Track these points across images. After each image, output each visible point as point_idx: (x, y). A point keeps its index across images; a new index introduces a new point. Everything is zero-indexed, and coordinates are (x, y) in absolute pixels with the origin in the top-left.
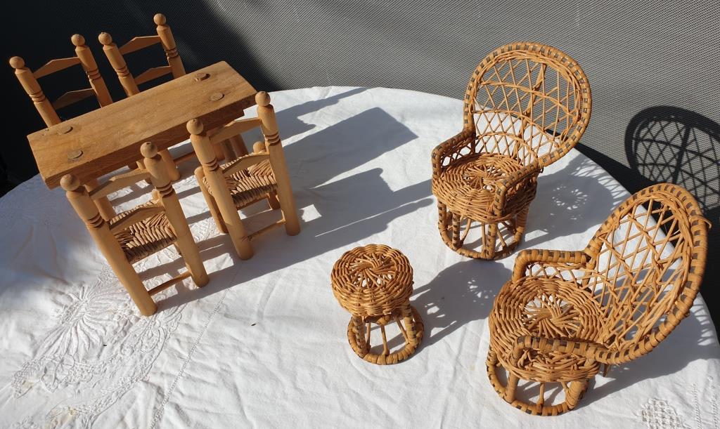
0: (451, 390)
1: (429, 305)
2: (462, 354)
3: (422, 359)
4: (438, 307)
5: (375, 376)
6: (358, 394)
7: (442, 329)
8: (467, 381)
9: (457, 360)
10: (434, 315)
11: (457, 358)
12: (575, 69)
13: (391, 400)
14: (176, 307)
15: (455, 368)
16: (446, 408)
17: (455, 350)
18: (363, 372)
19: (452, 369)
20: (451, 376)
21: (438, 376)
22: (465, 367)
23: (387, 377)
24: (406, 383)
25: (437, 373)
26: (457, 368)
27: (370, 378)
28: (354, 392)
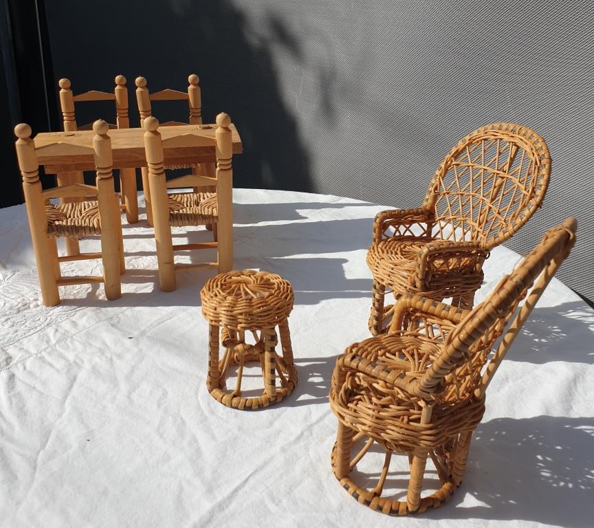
0: (283, 450)
1: (315, 374)
2: (320, 424)
3: (273, 415)
4: (324, 379)
5: (212, 412)
6: (183, 422)
7: (314, 398)
8: (307, 449)
9: (310, 428)
10: (314, 384)
11: (312, 425)
12: (539, 145)
13: (214, 437)
14: (76, 307)
15: (302, 434)
16: (265, 464)
17: (314, 418)
18: (203, 406)
19: (299, 432)
20: (292, 438)
21: (279, 434)
22: (314, 435)
23: (225, 418)
24: (240, 429)
25: (279, 432)
26: (305, 433)
27: (206, 413)
28: (182, 419)
